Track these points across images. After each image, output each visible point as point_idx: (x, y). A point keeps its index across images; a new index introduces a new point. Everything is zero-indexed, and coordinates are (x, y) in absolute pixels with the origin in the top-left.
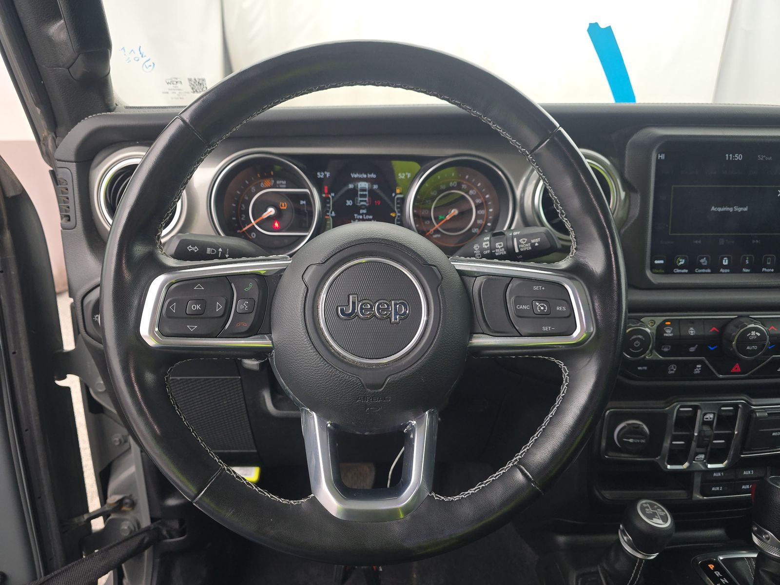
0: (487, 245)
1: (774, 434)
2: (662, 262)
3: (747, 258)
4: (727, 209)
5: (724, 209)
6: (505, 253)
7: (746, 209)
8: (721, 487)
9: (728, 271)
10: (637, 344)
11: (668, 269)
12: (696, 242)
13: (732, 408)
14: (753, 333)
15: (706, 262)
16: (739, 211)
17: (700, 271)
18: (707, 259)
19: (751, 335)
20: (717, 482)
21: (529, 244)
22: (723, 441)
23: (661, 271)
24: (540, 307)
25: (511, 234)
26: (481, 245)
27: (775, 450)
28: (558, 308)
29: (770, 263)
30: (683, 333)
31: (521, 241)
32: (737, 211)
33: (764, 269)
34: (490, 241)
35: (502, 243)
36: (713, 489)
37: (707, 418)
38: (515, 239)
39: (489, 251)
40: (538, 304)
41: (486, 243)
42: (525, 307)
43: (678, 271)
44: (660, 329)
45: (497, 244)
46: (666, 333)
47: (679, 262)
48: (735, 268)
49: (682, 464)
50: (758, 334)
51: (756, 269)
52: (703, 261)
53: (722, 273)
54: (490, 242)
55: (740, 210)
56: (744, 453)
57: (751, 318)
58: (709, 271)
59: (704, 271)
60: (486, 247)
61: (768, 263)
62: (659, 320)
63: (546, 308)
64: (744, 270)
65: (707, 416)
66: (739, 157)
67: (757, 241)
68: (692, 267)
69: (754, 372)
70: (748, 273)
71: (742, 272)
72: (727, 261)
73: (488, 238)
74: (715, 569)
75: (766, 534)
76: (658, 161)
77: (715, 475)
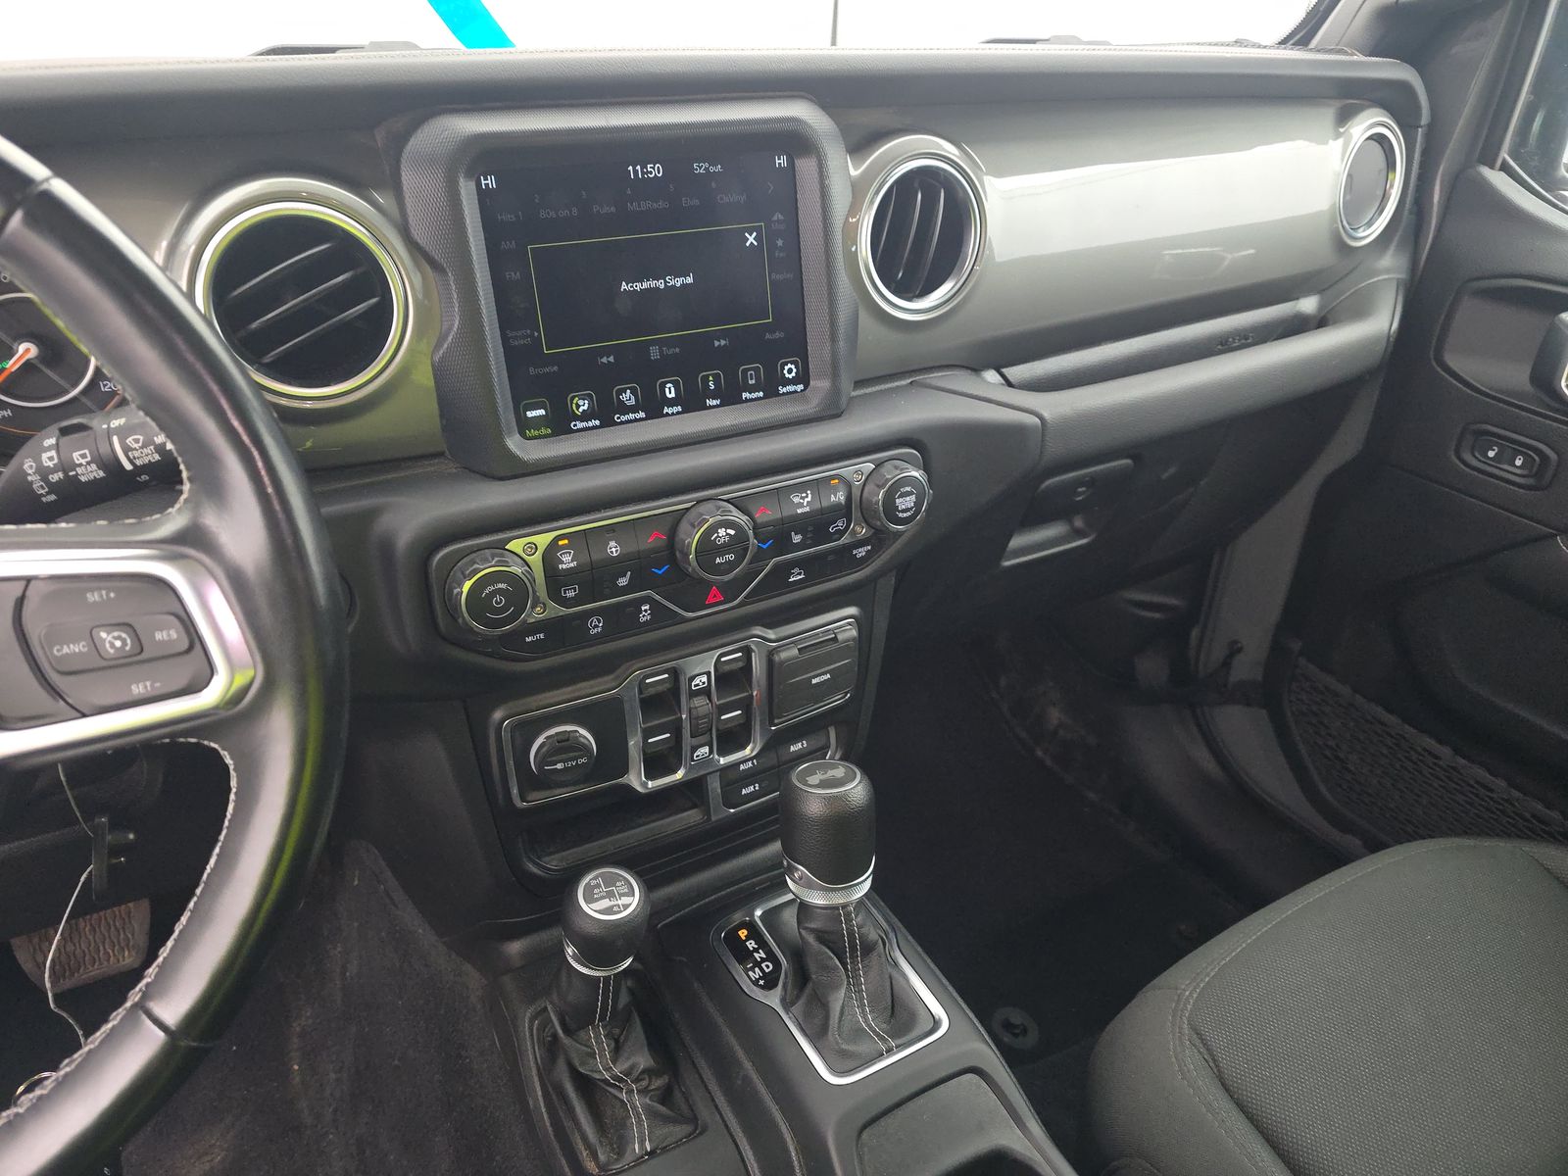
0: (51, 459)
1: (814, 681)
2: (542, 412)
3: (711, 378)
4: (653, 284)
5: (645, 285)
6: (101, 474)
7: (690, 280)
8: (757, 785)
9: (680, 409)
10: (499, 601)
11: (560, 424)
12: (604, 360)
13: (740, 654)
14: (722, 532)
15: (633, 397)
16: (678, 285)
17: (624, 418)
18: (634, 392)
19: (718, 536)
20: (749, 777)
21: (152, 447)
22: (739, 712)
23: (544, 431)
24: (112, 641)
25: (105, 426)
26: (38, 461)
27: (822, 704)
28: (159, 636)
29: (754, 382)
30: (596, 556)
31: (129, 441)
32: (674, 286)
33: (745, 395)
34: (57, 447)
35: (87, 451)
36: (744, 792)
37: (698, 685)
38: (115, 439)
39: (61, 475)
40: (103, 635)
41: (49, 454)
42: (76, 648)
43: (580, 425)
44: (550, 556)
45: (76, 455)
46: (562, 562)
47: (578, 406)
48: (692, 402)
49: (675, 772)
50: (732, 532)
51: (730, 397)
52: (628, 398)
53: (667, 414)
54: (58, 452)
55: (679, 282)
56: (776, 721)
57: (720, 499)
58: (642, 415)
59: (631, 416)
60: (51, 464)
61: (750, 382)
62: (543, 540)
63: (129, 641)
64: (710, 402)
65: (697, 681)
66: (655, 171)
67: (723, 342)
68: (606, 413)
69: (750, 593)
70: (717, 406)
71: (706, 408)
72: (673, 389)
73: (52, 441)
74: (748, 938)
75: (797, 869)
76: (483, 194)
77: (742, 767)
